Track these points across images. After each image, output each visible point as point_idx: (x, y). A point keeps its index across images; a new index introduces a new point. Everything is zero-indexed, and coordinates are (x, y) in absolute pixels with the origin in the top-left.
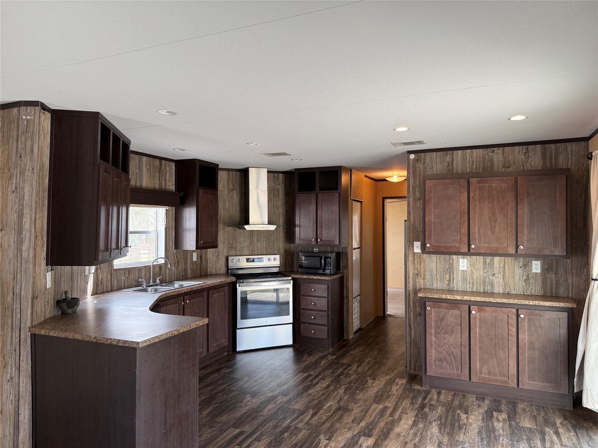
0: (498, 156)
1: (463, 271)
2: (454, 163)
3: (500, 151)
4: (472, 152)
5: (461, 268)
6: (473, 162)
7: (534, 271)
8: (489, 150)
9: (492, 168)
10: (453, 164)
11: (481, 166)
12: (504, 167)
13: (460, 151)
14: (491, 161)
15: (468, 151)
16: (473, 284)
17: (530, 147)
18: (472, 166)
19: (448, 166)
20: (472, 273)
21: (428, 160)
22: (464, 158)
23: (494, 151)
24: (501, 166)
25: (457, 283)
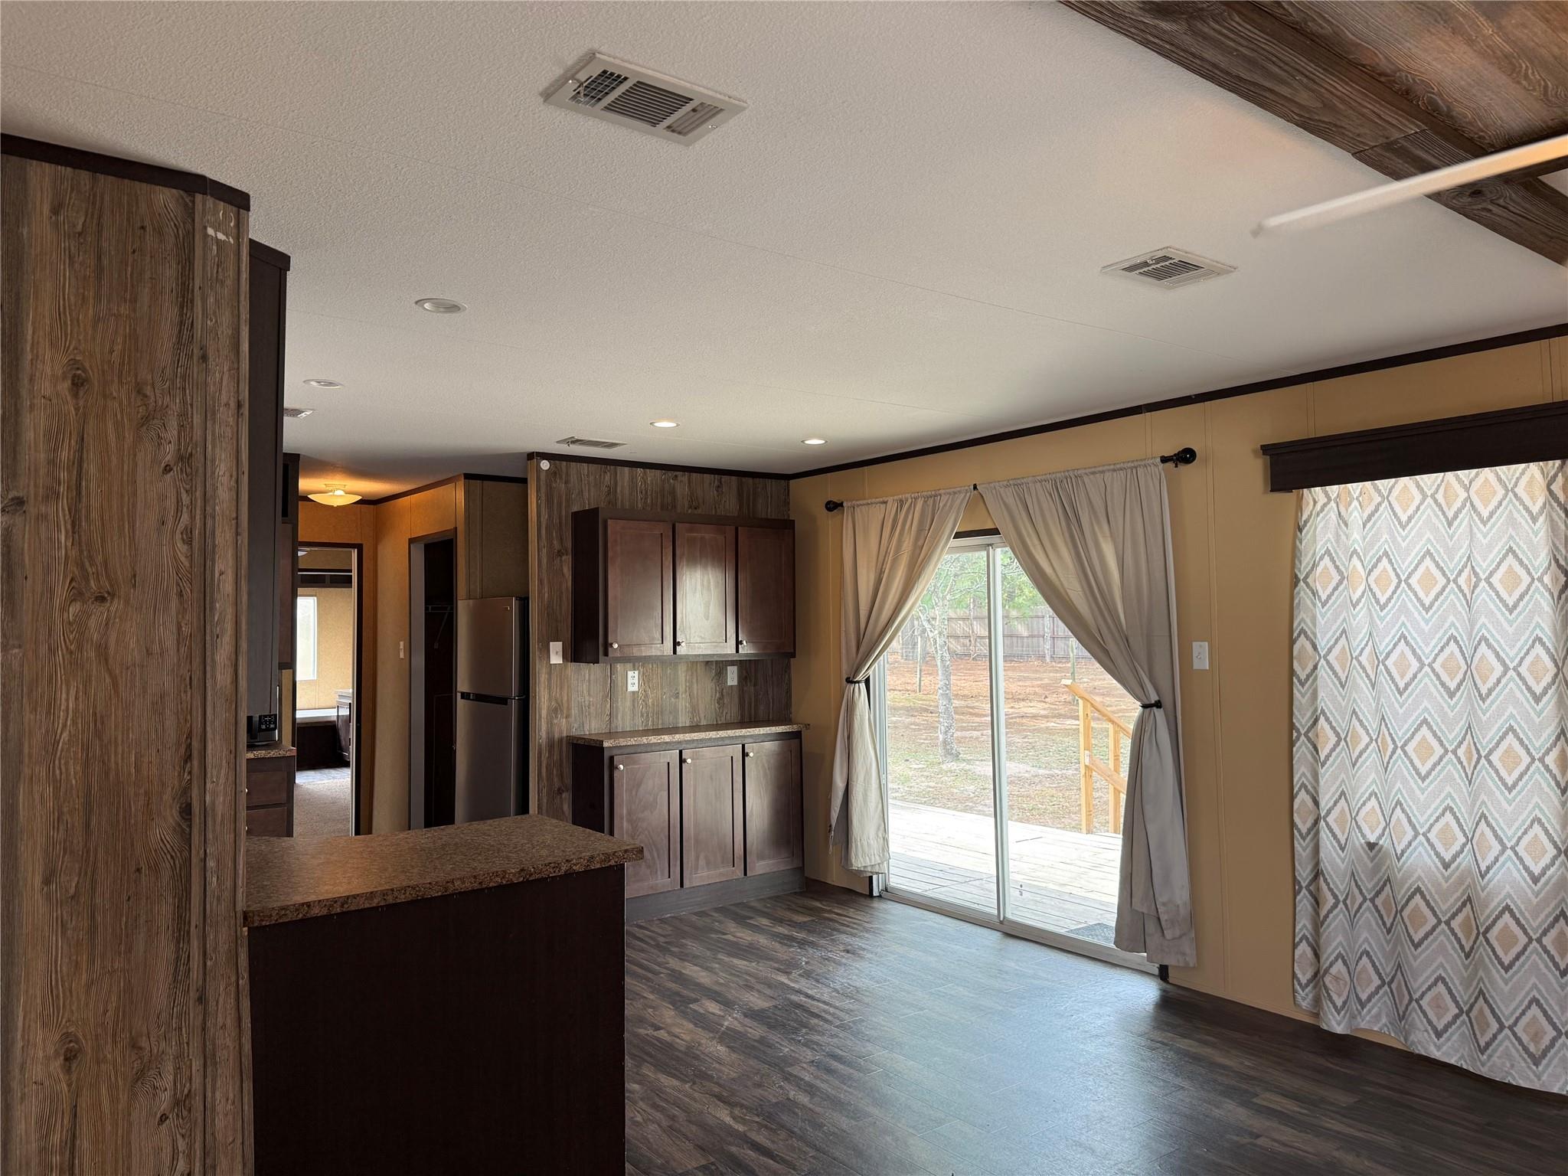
0: (682, 486)
1: (633, 692)
2: (618, 491)
3: (684, 477)
4: (645, 473)
5: (631, 689)
6: (646, 492)
7: (730, 683)
8: (670, 474)
9: (674, 507)
10: (616, 491)
11: (659, 501)
12: (690, 507)
13: (626, 469)
14: (673, 493)
15: (639, 471)
16: (647, 715)
17: (725, 478)
18: (646, 499)
19: (609, 493)
20: (646, 696)
21: (573, 478)
22: (633, 480)
23: (676, 476)
24: (686, 506)
25: (623, 719)
